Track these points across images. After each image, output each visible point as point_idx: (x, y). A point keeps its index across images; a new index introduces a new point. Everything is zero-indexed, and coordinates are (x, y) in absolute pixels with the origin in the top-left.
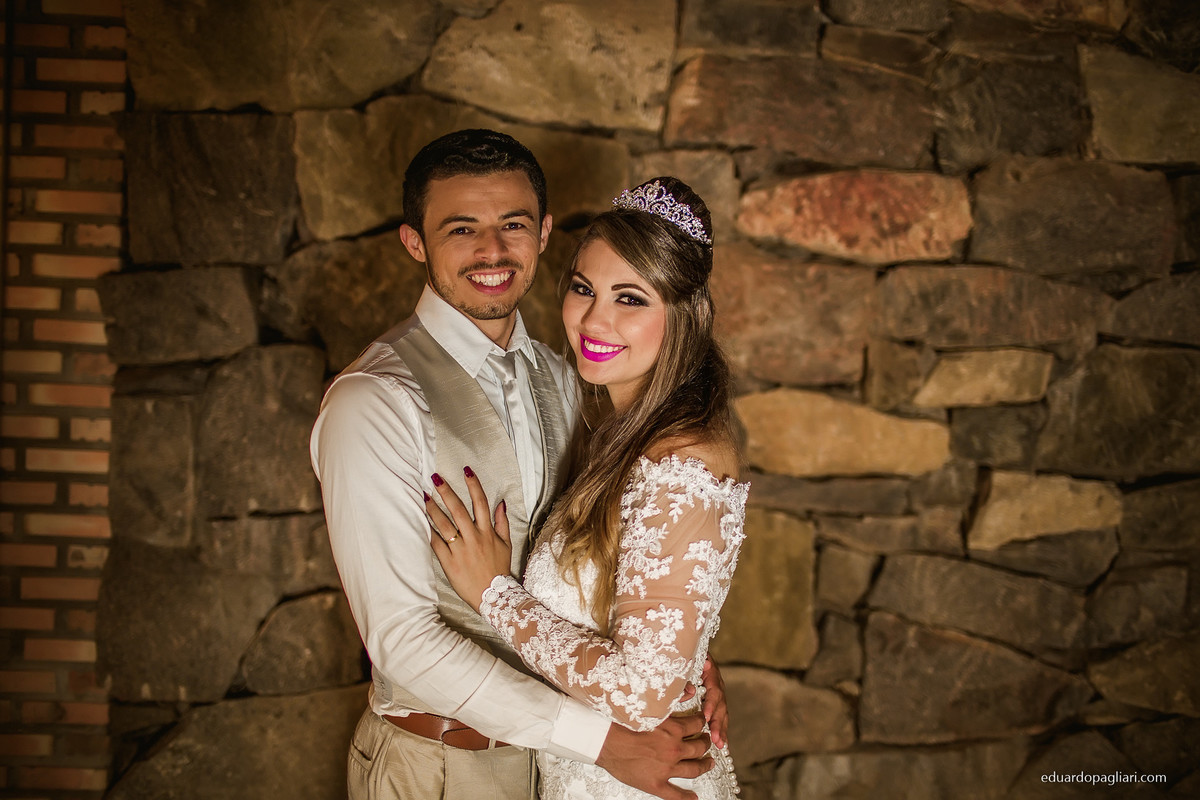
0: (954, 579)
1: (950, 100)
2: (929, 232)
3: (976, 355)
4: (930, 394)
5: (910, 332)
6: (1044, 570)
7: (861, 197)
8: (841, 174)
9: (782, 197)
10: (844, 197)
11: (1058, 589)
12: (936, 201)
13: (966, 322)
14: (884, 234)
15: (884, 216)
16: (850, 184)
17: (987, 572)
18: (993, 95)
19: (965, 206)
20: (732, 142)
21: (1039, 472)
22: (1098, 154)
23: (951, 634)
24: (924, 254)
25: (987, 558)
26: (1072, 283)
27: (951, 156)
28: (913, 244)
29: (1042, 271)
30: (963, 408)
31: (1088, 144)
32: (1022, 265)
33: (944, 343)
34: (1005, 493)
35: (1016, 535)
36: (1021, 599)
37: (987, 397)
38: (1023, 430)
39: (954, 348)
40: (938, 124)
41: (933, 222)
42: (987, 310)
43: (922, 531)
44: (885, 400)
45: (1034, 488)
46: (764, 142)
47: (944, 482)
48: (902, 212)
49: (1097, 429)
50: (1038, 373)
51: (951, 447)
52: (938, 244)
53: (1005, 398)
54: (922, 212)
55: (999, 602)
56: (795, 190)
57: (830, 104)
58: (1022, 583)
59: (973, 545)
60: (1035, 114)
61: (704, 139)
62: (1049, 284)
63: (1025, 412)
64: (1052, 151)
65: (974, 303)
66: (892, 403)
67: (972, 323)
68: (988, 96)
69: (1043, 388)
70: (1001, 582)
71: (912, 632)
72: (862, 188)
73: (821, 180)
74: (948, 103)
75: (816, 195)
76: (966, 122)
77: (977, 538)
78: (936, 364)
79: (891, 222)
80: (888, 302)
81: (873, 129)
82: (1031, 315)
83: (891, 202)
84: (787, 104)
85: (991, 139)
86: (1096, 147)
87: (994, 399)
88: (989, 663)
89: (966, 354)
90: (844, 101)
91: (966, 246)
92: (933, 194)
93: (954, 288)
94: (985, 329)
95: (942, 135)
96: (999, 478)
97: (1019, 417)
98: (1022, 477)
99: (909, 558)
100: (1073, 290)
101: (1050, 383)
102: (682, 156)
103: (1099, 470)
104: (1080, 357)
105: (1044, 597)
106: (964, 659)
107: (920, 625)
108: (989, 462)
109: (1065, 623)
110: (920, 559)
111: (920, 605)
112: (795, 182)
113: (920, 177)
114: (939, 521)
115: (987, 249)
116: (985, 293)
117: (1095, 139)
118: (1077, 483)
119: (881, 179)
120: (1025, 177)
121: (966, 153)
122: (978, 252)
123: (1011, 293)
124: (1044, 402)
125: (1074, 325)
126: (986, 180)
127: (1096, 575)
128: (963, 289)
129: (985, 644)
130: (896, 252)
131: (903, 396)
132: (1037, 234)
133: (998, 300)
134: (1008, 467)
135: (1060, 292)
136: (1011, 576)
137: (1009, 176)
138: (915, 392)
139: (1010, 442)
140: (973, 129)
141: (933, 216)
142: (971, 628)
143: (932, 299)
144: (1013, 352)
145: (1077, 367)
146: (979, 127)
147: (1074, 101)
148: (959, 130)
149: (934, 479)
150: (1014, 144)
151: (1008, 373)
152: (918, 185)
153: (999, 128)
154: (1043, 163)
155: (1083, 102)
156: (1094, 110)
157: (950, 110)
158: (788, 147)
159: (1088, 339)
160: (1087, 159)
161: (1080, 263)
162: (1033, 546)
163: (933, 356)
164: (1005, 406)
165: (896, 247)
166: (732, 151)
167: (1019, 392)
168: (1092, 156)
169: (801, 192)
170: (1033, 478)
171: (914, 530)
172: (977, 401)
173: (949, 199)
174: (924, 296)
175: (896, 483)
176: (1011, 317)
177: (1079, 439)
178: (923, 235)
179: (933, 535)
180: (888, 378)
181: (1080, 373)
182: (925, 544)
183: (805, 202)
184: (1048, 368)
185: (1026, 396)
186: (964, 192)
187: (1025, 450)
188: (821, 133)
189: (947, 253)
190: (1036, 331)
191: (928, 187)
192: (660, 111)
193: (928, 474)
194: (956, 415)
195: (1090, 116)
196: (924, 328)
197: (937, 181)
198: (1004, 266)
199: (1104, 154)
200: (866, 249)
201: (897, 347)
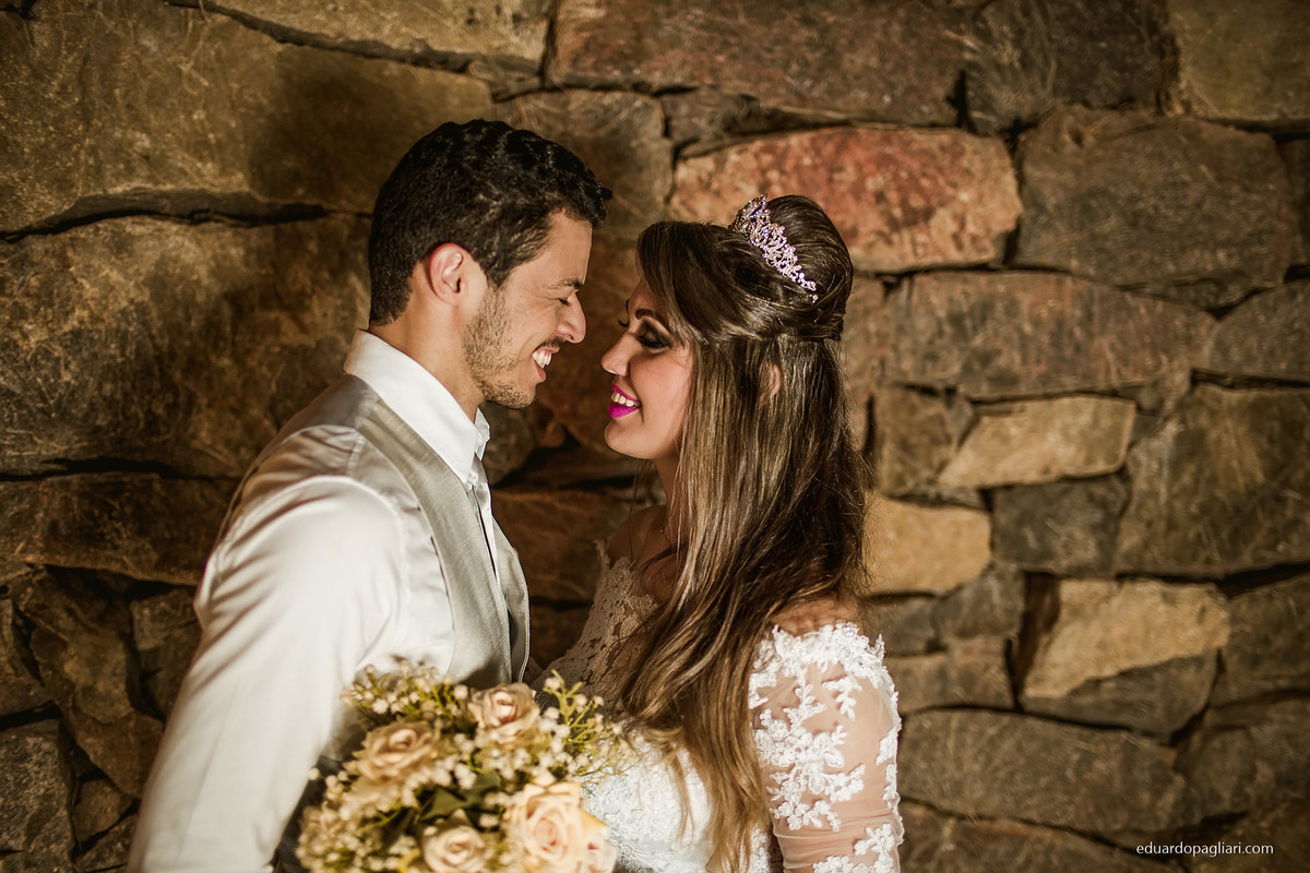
0: (1008, 745)
1: (985, 22)
2: (961, 221)
3: (1031, 406)
4: (964, 468)
5: (936, 376)
6: (1124, 718)
7: (859, 166)
8: (826, 132)
9: (738, 166)
10: (834, 168)
11: (1146, 744)
12: (968, 172)
13: (1017, 358)
14: (895, 225)
15: (893, 196)
16: (842, 148)
17: (1052, 730)
18: (1045, 14)
19: (1009, 181)
20: (657, 79)
21: (1121, 577)
22: (1187, 106)
23: (1004, 825)
24: (955, 256)
25: (1053, 709)
26: (1156, 296)
27: (986, 107)
28: (937, 241)
29: (1118, 280)
30: (1008, 487)
31: (1172, 91)
32: (1092, 271)
33: (985, 391)
34: (1077, 612)
35: (1092, 673)
36: (1100, 765)
37: (1046, 471)
38: (1098, 516)
39: (1001, 398)
40: (968, 56)
41: (964, 205)
42: (1045, 339)
43: (953, 674)
44: (900, 481)
45: (1116, 602)
46: (709, 81)
47: (982, 596)
48: (921, 191)
49: (1194, 509)
50: (1116, 431)
51: (992, 546)
52: (974, 239)
53: (1071, 471)
54: (949, 191)
55: (1069, 773)
56: (757, 156)
57: (807, 21)
58: (1100, 743)
59: (1031, 692)
60: (1103, 45)
61: (616, 75)
62: (1128, 296)
63: (1099, 490)
64: (1125, 102)
65: (1028, 328)
66: (910, 484)
67: (1024, 361)
68: (1038, 19)
69: (1122, 452)
70: (1073, 743)
71: (948, 829)
72: (860, 154)
73: (796, 141)
74: (981, 26)
75: (789, 164)
76: (1008, 54)
77: (1038, 681)
78: (974, 423)
79: (904, 203)
80: (901, 330)
81: (874, 62)
82: (1104, 343)
83: (904, 175)
84: (742, 20)
85: (1043, 79)
86: (1185, 97)
87: (1055, 473)
88: (1055, 860)
89: (1018, 405)
90: (831, 19)
91: (1011, 242)
92: (965, 163)
93: (1000, 307)
94: (1043, 368)
95: (974, 74)
96: (1070, 590)
97: (1091, 498)
98: (1100, 587)
99: (939, 716)
100: (1160, 307)
101: (1131, 445)
102: (579, 99)
103: (1197, 568)
104: (1169, 405)
105: (1130, 758)
106: (1020, 860)
107: (962, 817)
108: (1050, 566)
109: (1158, 794)
110: (956, 718)
111: (958, 788)
112: (758, 144)
113: (945, 138)
114: (978, 657)
115: (1042, 246)
116: (1044, 313)
117: (1183, 85)
118: (1170, 589)
119: (887, 140)
120: (1089, 140)
121: (1008, 101)
122: (1028, 252)
123: (1078, 313)
124: (1122, 473)
125: (1164, 358)
126: (1035, 143)
127: (1187, 716)
128: (1012, 308)
129: (1048, 834)
130: (915, 253)
131: (926, 474)
132: (1110, 224)
133: (1060, 323)
134: (1079, 573)
135: (1143, 310)
136: (1086, 732)
137: (1067, 137)
138: (942, 466)
139: (1079, 535)
140: (1017, 65)
141: (964, 196)
142: (1033, 815)
143: (968, 323)
144: (1081, 400)
145: (1166, 419)
146: (1026, 62)
147: (1153, 28)
148: (999, 68)
149: (967, 594)
150: (1076, 91)
151: (1074, 432)
152: (943, 148)
153: (1054, 65)
154: (1111, 119)
155: (1166, 28)
156: (1180, 42)
157: (984, 35)
158: (746, 88)
159: (1180, 379)
160: (1170, 115)
161: (1171, 268)
162: (1111, 685)
163: (968, 411)
164: (1069, 480)
165: (914, 243)
166: (658, 94)
167: (1089, 461)
168: (1179, 110)
169: (767, 159)
170: (1114, 586)
171: (942, 674)
172: (1032, 476)
173: (987, 171)
174: (956, 320)
175: (916, 605)
176: (1078, 349)
177: (1172, 525)
178: (952, 227)
179: (968, 678)
180: (905, 446)
181: (1172, 429)
182: (958, 693)
183: (774, 175)
184: (1129, 422)
185: (1100, 466)
186: (1007, 161)
187: (1100, 545)
188: (795, 68)
189: (990, 254)
190: (1113, 369)
191: (957, 154)
192: (542, 27)
193: (959, 588)
194: (1000, 498)
195: (1176, 52)
196: (956, 369)
197: (969, 143)
198: (1067, 272)
199: (1195, 107)
200: (870, 246)
201: (915, 398)
